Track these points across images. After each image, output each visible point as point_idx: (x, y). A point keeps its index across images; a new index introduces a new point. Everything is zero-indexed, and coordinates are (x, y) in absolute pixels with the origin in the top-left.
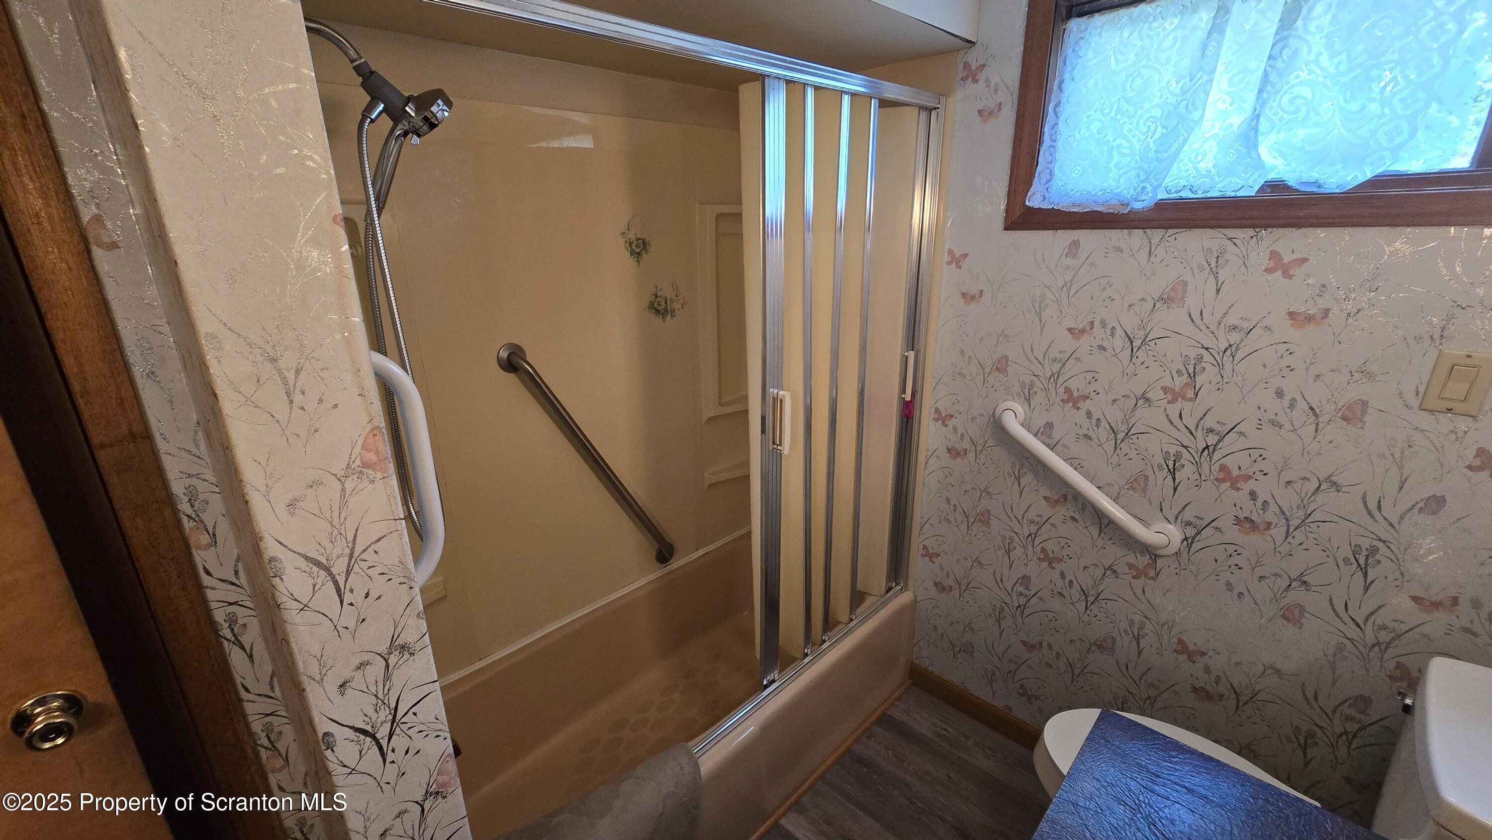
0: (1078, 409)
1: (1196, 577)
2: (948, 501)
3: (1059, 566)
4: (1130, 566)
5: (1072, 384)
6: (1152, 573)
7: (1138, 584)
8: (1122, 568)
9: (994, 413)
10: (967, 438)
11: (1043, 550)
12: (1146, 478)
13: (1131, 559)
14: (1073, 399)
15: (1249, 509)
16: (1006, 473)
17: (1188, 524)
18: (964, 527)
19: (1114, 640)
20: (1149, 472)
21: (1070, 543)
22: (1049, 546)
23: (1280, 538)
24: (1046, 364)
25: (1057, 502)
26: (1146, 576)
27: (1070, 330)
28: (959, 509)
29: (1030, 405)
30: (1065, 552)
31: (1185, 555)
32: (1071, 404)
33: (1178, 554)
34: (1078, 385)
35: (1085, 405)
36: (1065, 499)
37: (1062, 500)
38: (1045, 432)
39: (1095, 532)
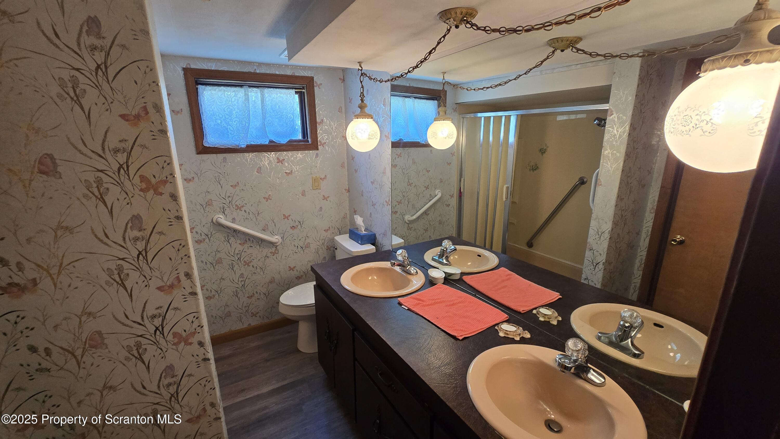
0: (242, 211)
1: (287, 247)
2: (202, 262)
3: (251, 264)
4: (271, 253)
5: (237, 203)
6: (277, 252)
7: (274, 257)
8: (269, 255)
9: (212, 220)
10: (203, 234)
11: (244, 261)
12: (267, 225)
13: (270, 250)
14: (239, 208)
15: (292, 224)
16: (223, 241)
17: (281, 234)
18: (212, 269)
19: (274, 277)
20: (267, 223)
21: (252, 255)
22: (245, 259)
23: (300, 228)
24: (226, 198)
25: (244, 243)
26: (276, 253)
27: (231, 186)
28: (208, 263)
29: (225, 214)
30: (251, 259)
31: (283, 243)
32: (239, 210)
33: (281, 243)
34: (239, 203)
35: (243, 209)
36: (246, 241)
37: (245, 242)
38: (234, 221)
39: (258, 247)
